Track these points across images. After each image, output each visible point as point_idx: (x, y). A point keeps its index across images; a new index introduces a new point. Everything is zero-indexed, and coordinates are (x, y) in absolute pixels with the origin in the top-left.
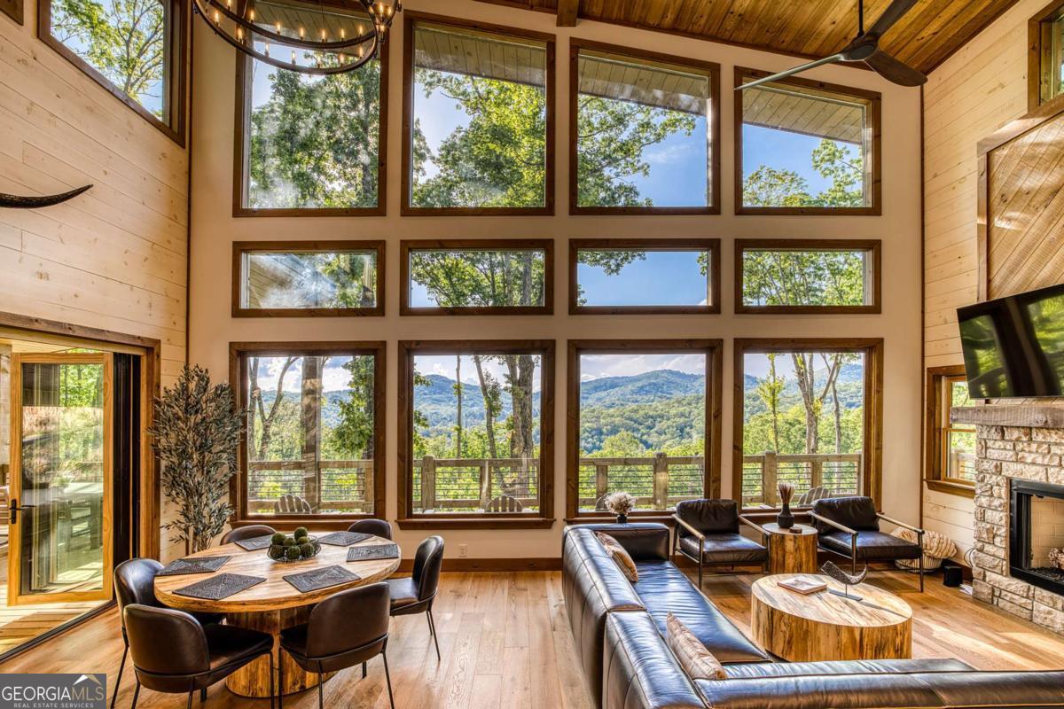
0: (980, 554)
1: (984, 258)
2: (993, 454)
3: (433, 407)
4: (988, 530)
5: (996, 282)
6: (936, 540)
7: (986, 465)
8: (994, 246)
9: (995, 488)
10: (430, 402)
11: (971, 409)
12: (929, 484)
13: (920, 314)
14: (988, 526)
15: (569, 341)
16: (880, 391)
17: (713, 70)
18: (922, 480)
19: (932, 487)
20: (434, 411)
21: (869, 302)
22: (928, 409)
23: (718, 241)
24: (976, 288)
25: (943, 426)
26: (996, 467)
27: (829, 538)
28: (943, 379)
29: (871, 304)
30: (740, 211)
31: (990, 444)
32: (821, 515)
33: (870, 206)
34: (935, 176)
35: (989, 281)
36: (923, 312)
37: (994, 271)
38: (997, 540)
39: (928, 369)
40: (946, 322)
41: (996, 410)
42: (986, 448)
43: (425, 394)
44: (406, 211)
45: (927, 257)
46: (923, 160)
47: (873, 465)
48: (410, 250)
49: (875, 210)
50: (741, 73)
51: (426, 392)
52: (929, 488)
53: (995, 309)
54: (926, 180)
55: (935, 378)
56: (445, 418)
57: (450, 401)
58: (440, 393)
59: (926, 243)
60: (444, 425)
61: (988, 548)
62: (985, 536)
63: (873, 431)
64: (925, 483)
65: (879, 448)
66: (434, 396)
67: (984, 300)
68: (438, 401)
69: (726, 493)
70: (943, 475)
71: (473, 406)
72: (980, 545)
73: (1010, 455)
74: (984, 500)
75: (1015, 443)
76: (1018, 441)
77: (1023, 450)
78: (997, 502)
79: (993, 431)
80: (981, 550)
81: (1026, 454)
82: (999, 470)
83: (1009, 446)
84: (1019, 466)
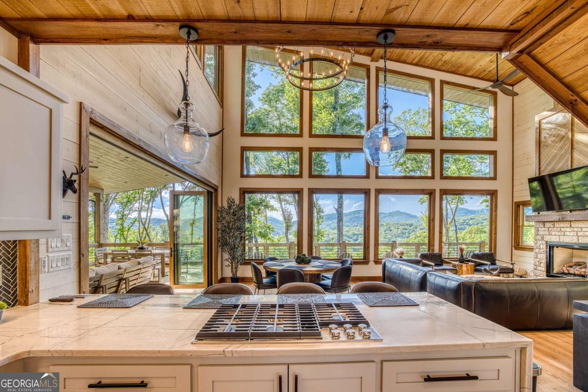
0: (535, 271)
1: (538, 160)
2: (541, 233)
4: (538, 261)
5: (542, 169)
6: (518, 268)
7: (538, 237)
8: (542, 155)
9: (541, 245)
11: (533, 216)
12: (515, 248)
13: (512, 181)
14: (538, 260)
15: (376, 189)
16: (496, 211)
17: (432, 81)
18: (512, 246)
19: (516, 249)
21: (492, 175)
22: (515, 218)
23: (434, 150)
24: (534, 171)
25: (520, 225)
26: (542, 237)
27: (477, 267)
28: (521, 206)
29: (492, 176)
30: (442, 138)
31: (539, 229)
32: (474, 258)
33: (493, 137)
34: (518, 126)
35: (540, 168)
36: (513, 180)
37: (541, 165)
38: (542, 264)
39: (515, 202)
40: (522, 184)
41: (542, 216)
42: (538, 231)
44: (311, 135)
45: (514, 158)
46: (513, 119)
47: (493, 240)
48: (313, 151)
49: (495, 139)
50: (443, 82)
52: (515, 249)
53: (541, 179)
54: (514, 127)
55: (518, 206)
59: (514, 152)
61: (539, 268)
62: (537, 263)
63: (493, 227)
64: (513, 248)
65: (496, 234)
67: (538, 175)
69: (436, 251)
70: (520, 244)
72: (535, 267)
73: (547, 233)
74: (537, 251)
75: (548, 228)
76: (550, 227)
77: (551, 231)
78: (541, 251)
79: (541, 224)
80: (536, 269)
81: (552, 232)
82: (543, 239)
83: (546, 229)
84: (550, 236)
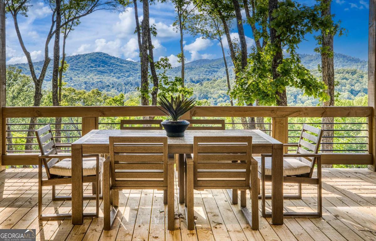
3: (97, 77)
10: (95, 73)
20: (99, 80)
43: (92, 67)
51: (92, 65)
56: (108, 86)
57: (111, 72)
58: (103, 67)
60: (108, 91)
66: (98, 69)
68: (102, 72)
71: (129, 76)
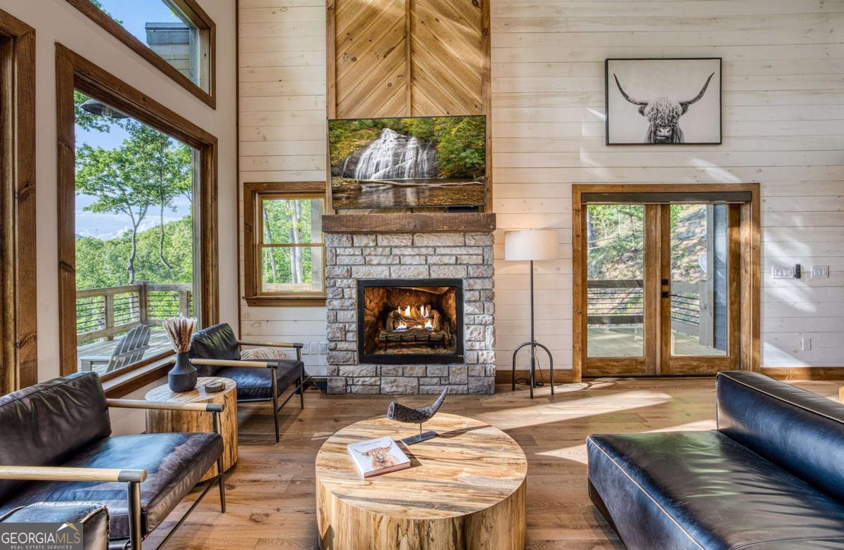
0: (334, 353)
2: (344, 260)
4: (340, 328)
5: (343, 106)
7: (337, 271)
9: (346, 290)
12: (249, 301)
14: (341, 325)
18: (239, 298)
19: (253, 303)
25: (257, 243)
26: (348, 271)
28: (257, 195)
31: (340, 251)
37: (341, 98)
38: (349, 335)
39: (246, 184)
42: (337, 255)
52: (250, 305)
55: (253, 194)
61: (341, 345)
62: (338, 334)
70: (258, 291)
72: (333, 344)
73: (359, 259)
74: (336, 303)
75: (362, 248)
76: (366, 247)
77: (370, 255)
78: (348, 303)
79: (344, 238)
80: (335, 349)
81: (373, 258)
82: (350, 274)
83: (358, 252)
84: (368, 268)
